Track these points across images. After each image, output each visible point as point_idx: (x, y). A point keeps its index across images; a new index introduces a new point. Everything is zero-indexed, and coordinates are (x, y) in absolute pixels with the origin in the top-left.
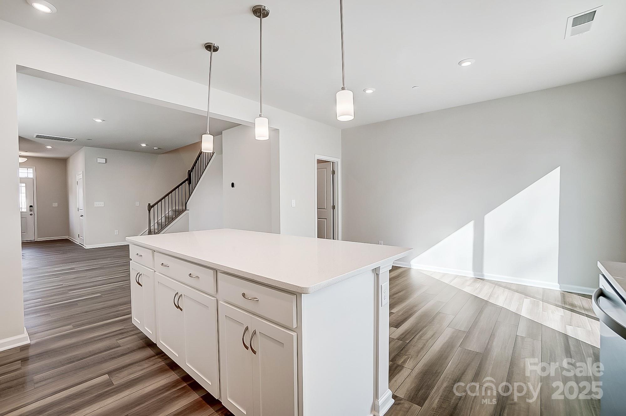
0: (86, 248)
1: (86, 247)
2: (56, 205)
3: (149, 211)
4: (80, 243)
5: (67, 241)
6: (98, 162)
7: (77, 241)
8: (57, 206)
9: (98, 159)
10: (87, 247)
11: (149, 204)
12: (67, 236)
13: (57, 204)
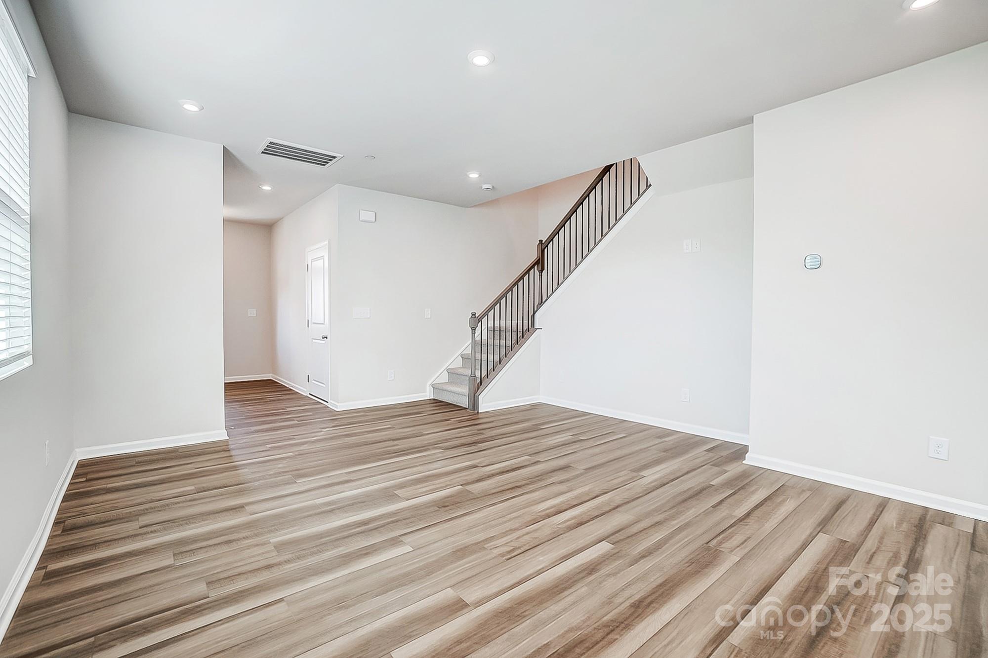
0: (338, 410)
1: (337, 408)
2: (254, 314)
3: (474, 329)
4: (310, 394)
5: (270, 385)
6: (361, 220)
7: (303, 389)
8: (255, 316)
9: (361, 211)
10: (339, 405)
11: (474, 314)
12: (271, 374)
13: (255, 312)
